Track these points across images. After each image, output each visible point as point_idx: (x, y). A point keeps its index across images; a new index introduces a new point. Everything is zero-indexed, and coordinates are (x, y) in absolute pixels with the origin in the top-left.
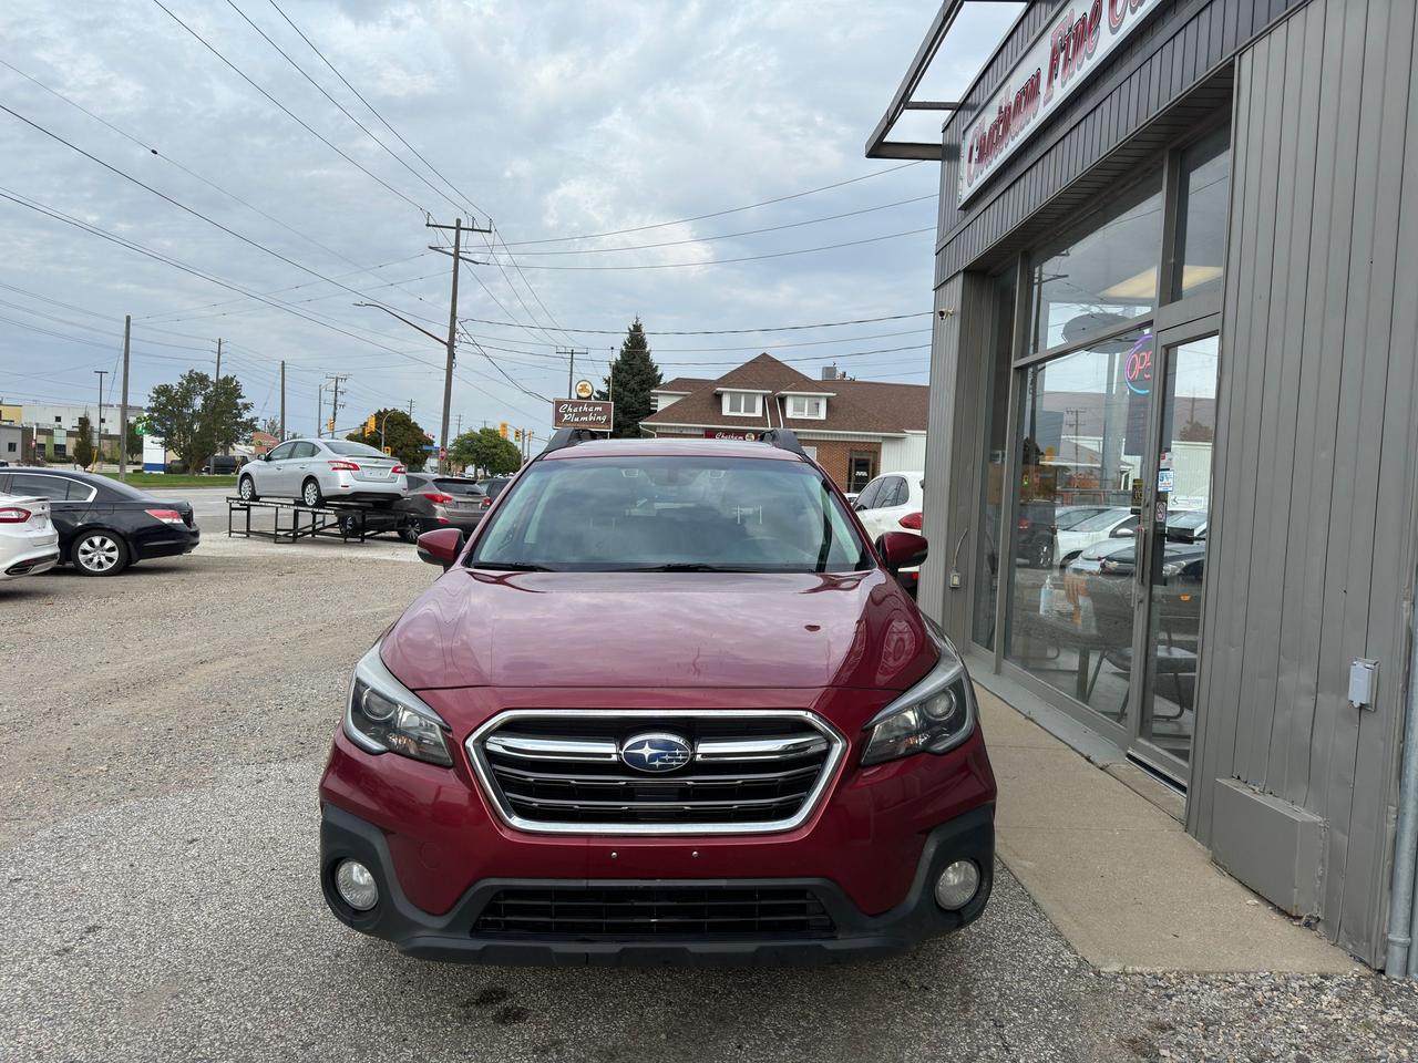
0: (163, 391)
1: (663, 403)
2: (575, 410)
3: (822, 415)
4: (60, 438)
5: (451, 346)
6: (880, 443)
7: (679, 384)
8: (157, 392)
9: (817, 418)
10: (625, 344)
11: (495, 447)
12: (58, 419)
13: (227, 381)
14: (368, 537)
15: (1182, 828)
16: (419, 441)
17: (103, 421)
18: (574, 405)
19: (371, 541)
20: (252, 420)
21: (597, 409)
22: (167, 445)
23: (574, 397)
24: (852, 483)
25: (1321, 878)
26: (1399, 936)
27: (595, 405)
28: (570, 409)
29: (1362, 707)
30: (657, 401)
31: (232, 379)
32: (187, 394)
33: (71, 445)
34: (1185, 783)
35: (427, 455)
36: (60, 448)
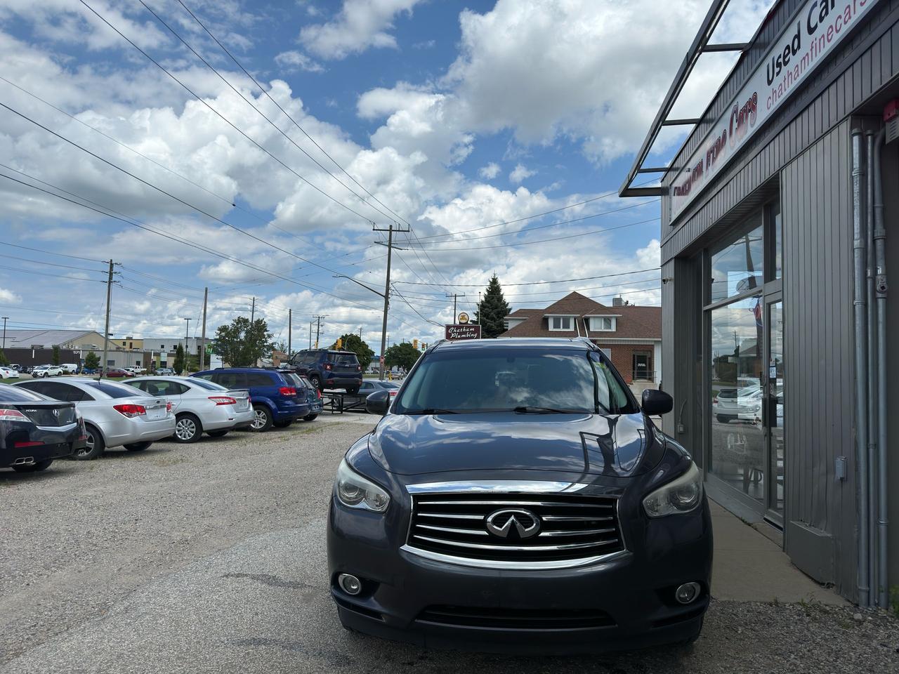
0: (223, 329)
1: (511, 325)
2: (458, 331)
3: (613, 329)
4: (164, 358)
5: (386, 297)
6: (653, 345)
7: (521, 312)
8: (219, 329)
9: (610, 331)
10: (487, 290)
11: (409, 354)
12: (163, 347)
13: (259, 322)
14: (345, 411)
15: (782, 549)
16: (366, 352)
17: (187, 346)
18: (458, 327)
19: (346, 413)
20: (273, 344)
21: (471, 329)
22: (225, 360)
23: (457, 322)
24: (636, 371)
25: (833, 564)
26: (864, 587)
27: (470, 327)
28: (455, 331)
29: (842, 479)
30: (508, 323)
31: (262, 321)
32: (236, 331)
33: (171, 362)
34: (782, 526)
35: (369, 361)
36: (164, 364)
